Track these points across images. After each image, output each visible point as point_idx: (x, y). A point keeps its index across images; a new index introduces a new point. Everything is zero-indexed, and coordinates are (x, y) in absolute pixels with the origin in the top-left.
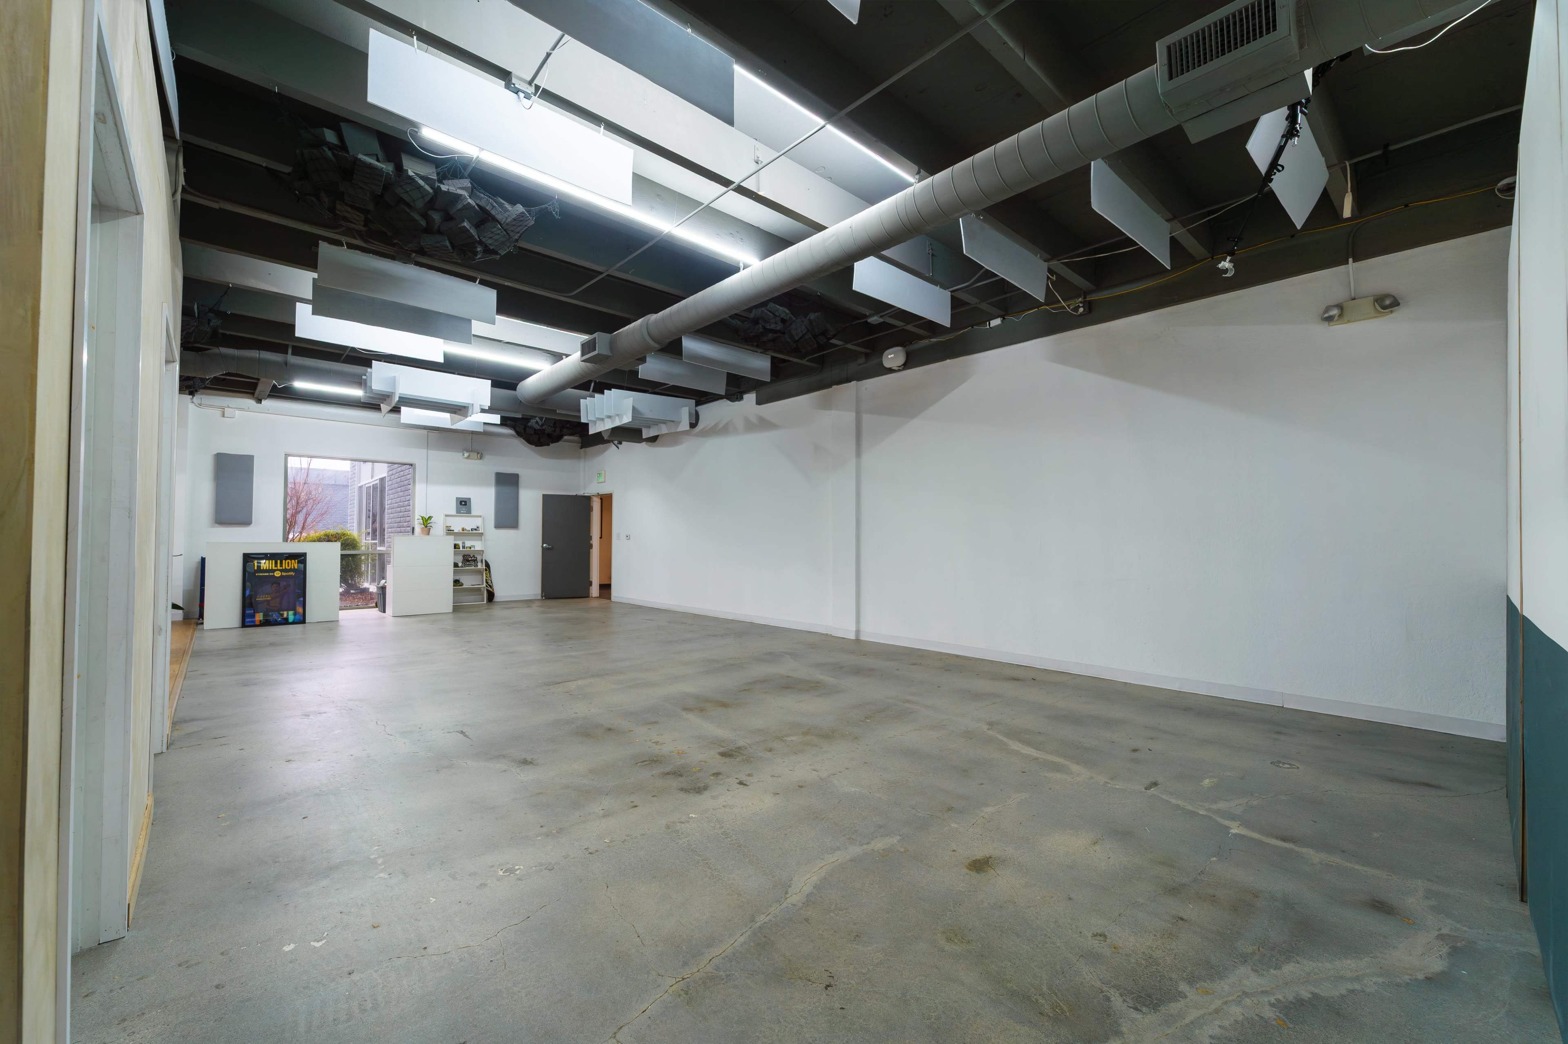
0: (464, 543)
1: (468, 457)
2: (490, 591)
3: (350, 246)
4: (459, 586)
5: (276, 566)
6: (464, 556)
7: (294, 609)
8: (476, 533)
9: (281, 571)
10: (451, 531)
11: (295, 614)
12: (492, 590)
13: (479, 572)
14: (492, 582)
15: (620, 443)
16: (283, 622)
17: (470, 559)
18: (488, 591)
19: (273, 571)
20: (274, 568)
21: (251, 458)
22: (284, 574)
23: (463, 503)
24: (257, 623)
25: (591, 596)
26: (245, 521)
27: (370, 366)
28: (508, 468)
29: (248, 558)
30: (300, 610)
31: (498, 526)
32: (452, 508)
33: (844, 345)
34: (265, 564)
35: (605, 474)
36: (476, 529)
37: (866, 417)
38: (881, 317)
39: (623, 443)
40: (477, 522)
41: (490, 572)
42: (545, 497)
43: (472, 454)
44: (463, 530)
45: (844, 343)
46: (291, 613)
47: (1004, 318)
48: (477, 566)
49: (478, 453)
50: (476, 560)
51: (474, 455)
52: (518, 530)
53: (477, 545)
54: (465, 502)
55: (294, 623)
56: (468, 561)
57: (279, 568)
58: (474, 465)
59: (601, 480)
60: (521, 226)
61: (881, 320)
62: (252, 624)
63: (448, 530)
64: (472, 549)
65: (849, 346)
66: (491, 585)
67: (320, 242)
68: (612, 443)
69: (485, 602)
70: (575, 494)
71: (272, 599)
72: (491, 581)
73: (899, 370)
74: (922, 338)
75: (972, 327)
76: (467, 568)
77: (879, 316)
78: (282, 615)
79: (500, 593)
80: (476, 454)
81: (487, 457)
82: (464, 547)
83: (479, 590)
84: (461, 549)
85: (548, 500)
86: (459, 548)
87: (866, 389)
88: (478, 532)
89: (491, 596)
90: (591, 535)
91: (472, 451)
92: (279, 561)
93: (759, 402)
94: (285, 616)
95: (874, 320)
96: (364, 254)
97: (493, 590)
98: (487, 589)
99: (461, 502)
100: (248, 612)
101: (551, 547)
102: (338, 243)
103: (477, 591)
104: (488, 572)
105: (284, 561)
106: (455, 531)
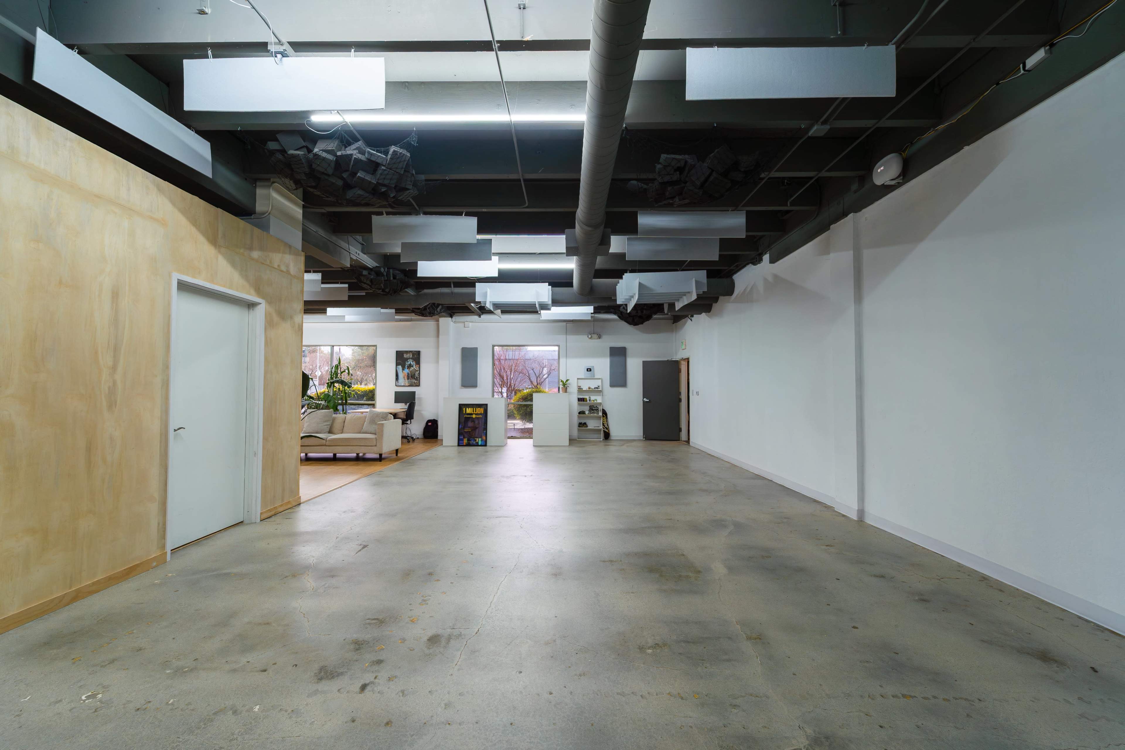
0: (590, 398)
1: (591, 338)
2: (606, 431)
3: (388, 214)
4: (584, 427)
5: (473, 412)
6: (590, 406)
7: (481, 437)
8: (597, 390)
9: (476, 414)
10: (580, 389)
11: (482, 440)
12: (607, 431)
13: (599, 418)
14: (608, 426)
15: (692, 316)
16: (476, 444)
17: (594, 409)
18: (604, 432)
19: (472, 414)
20: (472, 413)
21: (476, 348)
22: (477, 416)
23: (589, 370)
24: (465, 444)
25: (681, 440)
26: (474, 385)
27: (474, 286)
28: (618, 344)
29: (461, 407)
30: (484, 438)
31: (612, 385)
32: (583, 374)
33: (818, 174)
34: (469, 410)
35: (685, 343)
36: (597, 388)
37: (867, 254)
38: (824, 123)
39: (695, 315)
40: (598, 383)
41: (607, 418)
42: (644, 363)
43: (593, 335)
44: (589, 388)
45: (816, 173)
46: (480, 439)
47: (1052, 45)
48: (598, 414)
49: (597, 335)
50: (598, 409)
51: (595, 336)
52: (627, 388)
53: (597, 399)
54: (590, 369)
55: (481, 446)
56: (593, 410)
57: (475, 413)
58: (595, 343)
59: (683, 347)
60: (400, 162)
61: (827, 127)
62: (462, 444)
63: (579, 389)
64: (595, 402)
65: (824, 174)
66: (607, 427)
67: (372, 216)
68: (687, 318)
69: (602, 440)
70: (667, 360)
71: (472, 430)
72: (607, 424)
73: (899, 185)
74: (923, 131)
75: (998, 84)
76: (592, 415)
77: (819, 123)
78: (476, 440)
79: (615, 432)
80: (596, 335)
81: (604, 337)
82: (590, 400)
83: (600, 430)
84: (588, 402)
85: (646, 365)
86: (587, 401)
87: (866, 219)
88: (599, 390)
89: (607, 436)
90: (680, 391)
91: (594, 334)
92: (475, 409)
93: (772, 261)
94: (477, 441)
95: (817, 130)
96: (394, 216)
97: (609, 431)
98: (604, 430)
99: (587, 369)
100: (460, 437)
101: (648, 400)
102: (380, 214)
103: (597, 431)
104: (605, 418)
105: (477, 409)
106: (583, 390)
